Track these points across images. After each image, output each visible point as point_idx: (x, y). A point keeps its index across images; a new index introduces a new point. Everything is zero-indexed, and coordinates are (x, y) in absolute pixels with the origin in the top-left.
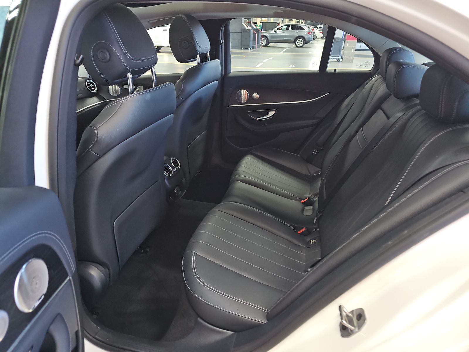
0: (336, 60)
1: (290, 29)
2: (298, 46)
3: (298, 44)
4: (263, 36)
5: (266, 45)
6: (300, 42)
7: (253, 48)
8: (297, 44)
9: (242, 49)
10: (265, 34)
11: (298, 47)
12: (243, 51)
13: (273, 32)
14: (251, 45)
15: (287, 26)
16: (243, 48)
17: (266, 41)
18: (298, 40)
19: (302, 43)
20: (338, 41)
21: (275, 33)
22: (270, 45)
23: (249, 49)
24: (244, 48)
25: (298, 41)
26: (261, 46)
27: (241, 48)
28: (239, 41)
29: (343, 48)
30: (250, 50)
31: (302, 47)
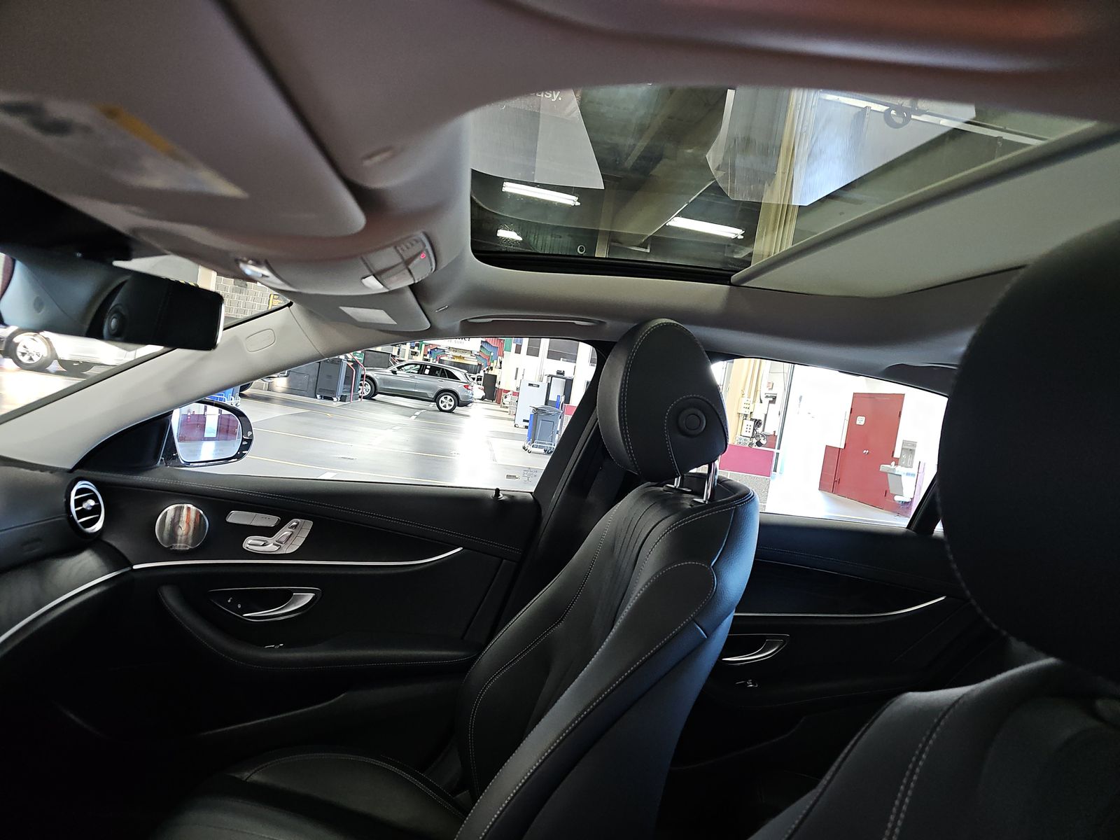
0: (542, 451)
1: (427, 371)
2: (443, 408)
3: (443, 404)
4: (367, 377)
5: (370, 397)
6: (447, 402)
7: (343, 399)
8: (441, 405)
9: (316, 398)
10: (369, 373)
11: (441, 410)
12: (318, 401)
13: (388, 371)
14: (340, 392)
15: (421, 365)
16: (318, 396)
17: (370, 388)
18: (443, 397)
19: (452, 403)
20: (551, 414)
21: (392, 374)
22: (378, 397)
23: (335, 399)
24: (321, 396)
25: (442, 399)
26: (360, 397)
27: (314, 395)
28: (311, 380)
29: (558, 429)
30: (336, 403)
31: (450, 411)
